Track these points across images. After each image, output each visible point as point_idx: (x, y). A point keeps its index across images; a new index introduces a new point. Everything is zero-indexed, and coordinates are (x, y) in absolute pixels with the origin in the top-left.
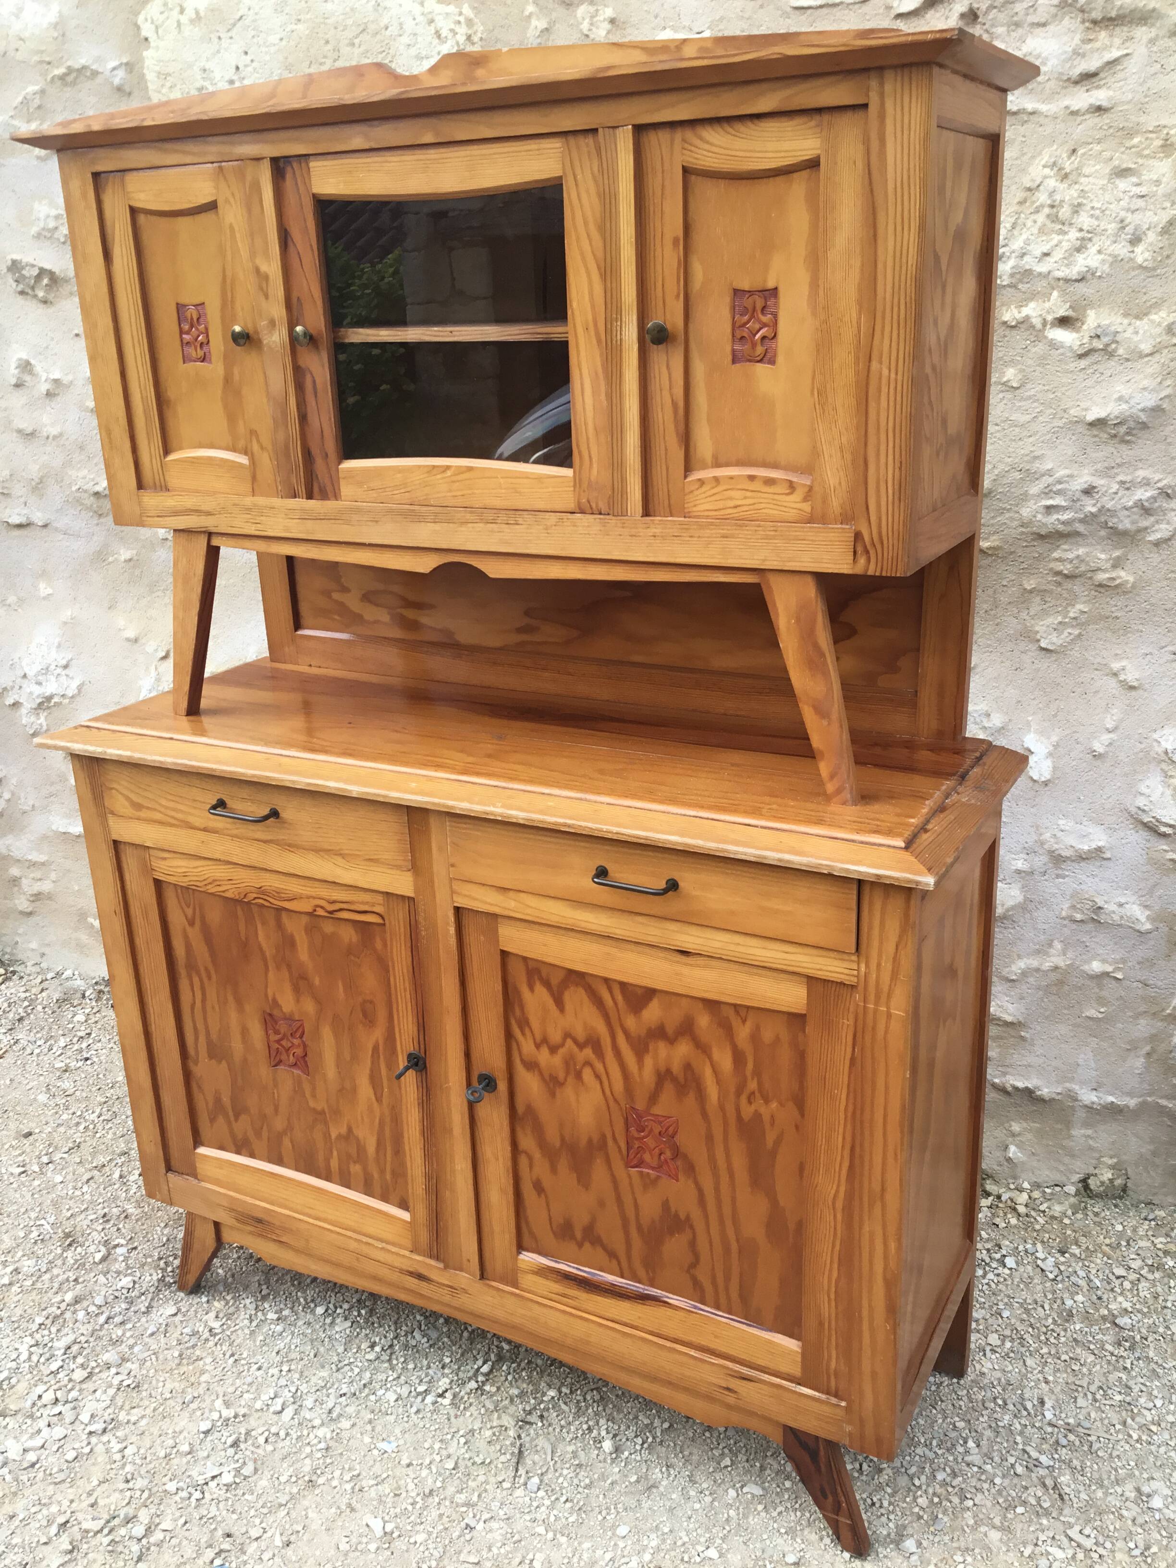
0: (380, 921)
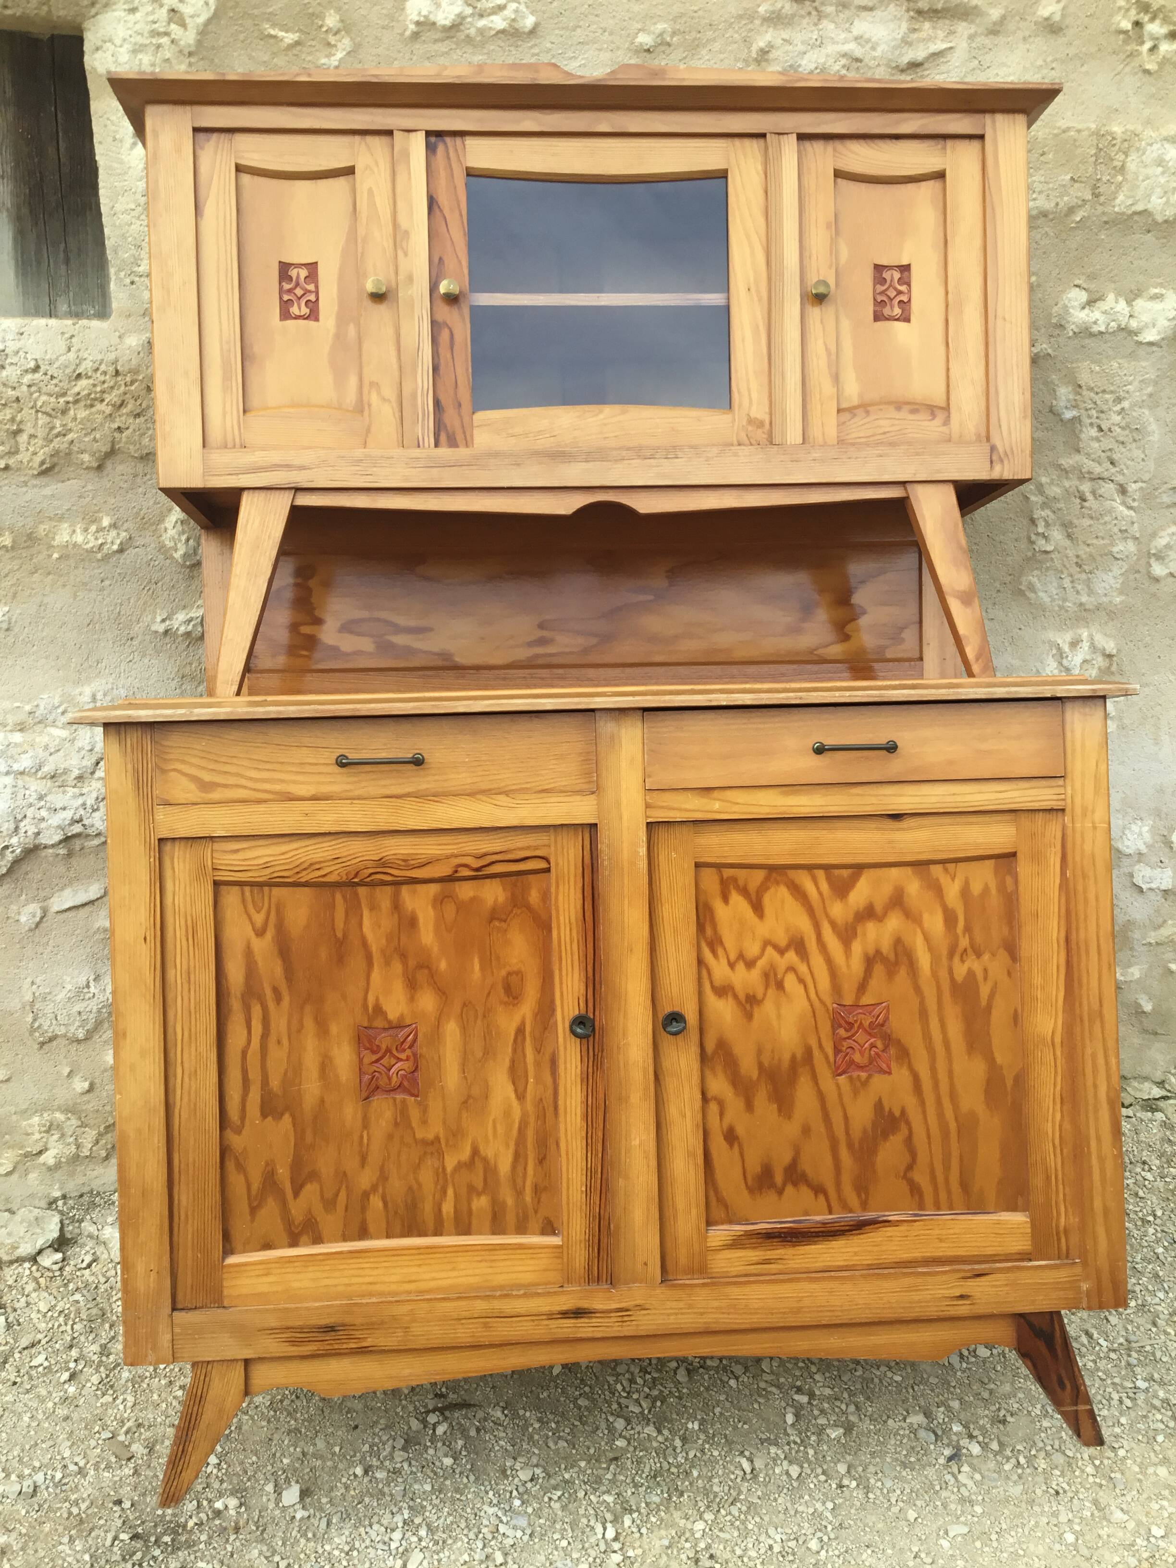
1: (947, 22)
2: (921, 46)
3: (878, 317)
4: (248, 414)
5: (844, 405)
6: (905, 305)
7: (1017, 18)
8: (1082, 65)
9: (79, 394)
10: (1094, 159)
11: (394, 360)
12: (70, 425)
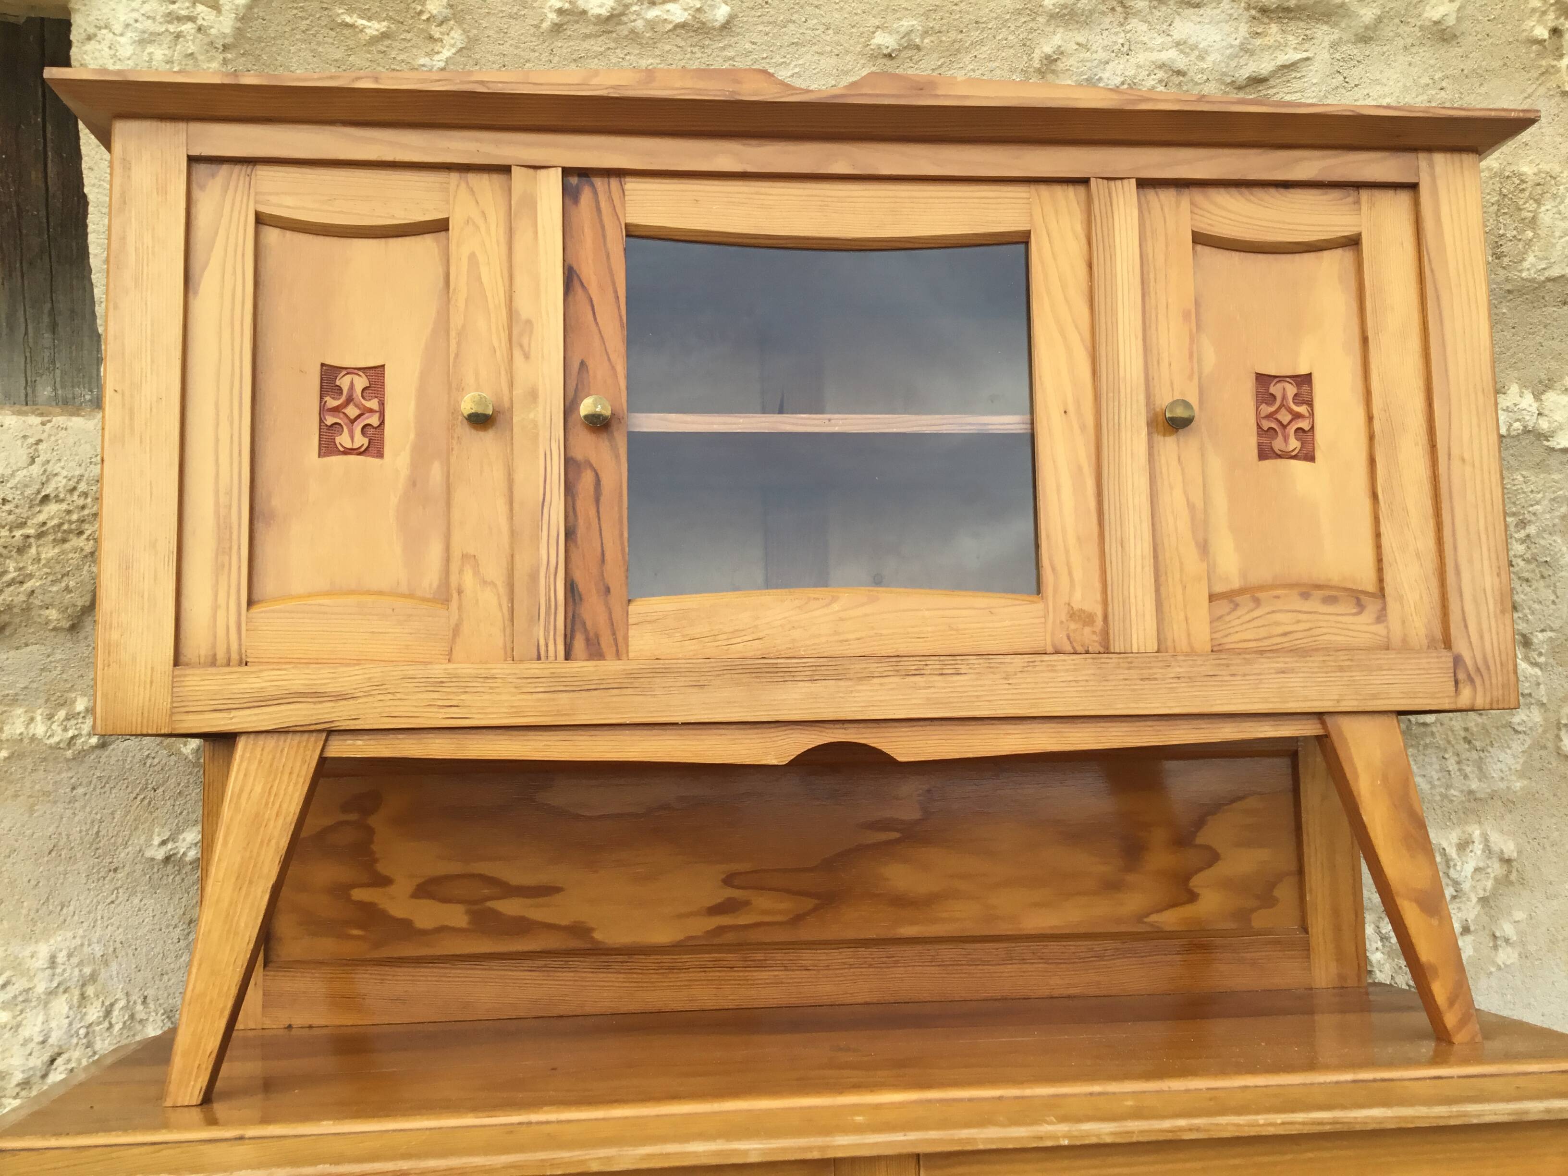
1: (1302, 24)
2: (1266, 56)
3: (1265, 453)
4: (255, 610)
5: (1218, 589)
6: (1306, 435)
7: (1397, 21)
8: (1481, 84)
9: (44, 524)
10: (1495, 207)
11: (503, 522)
12: (30, 568)
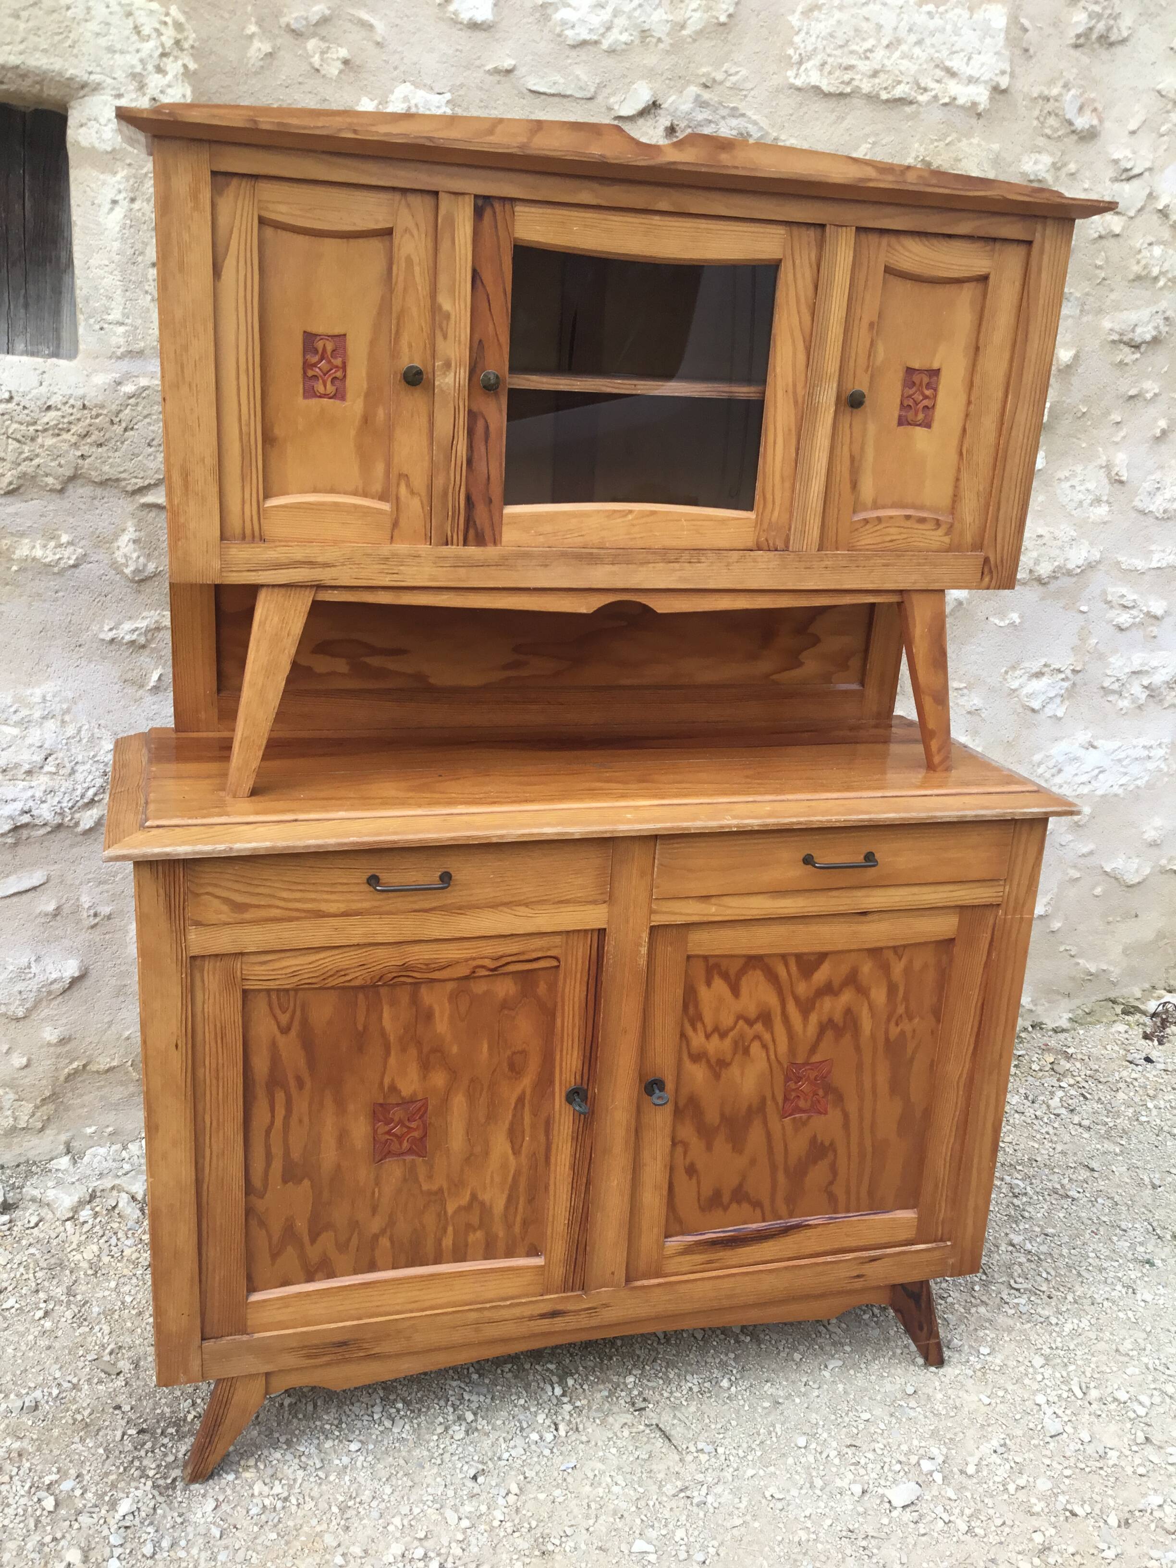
0: (555, 963)
9: (47, 424)
12: (37, 451)
